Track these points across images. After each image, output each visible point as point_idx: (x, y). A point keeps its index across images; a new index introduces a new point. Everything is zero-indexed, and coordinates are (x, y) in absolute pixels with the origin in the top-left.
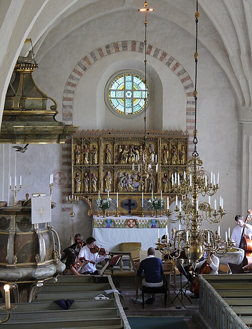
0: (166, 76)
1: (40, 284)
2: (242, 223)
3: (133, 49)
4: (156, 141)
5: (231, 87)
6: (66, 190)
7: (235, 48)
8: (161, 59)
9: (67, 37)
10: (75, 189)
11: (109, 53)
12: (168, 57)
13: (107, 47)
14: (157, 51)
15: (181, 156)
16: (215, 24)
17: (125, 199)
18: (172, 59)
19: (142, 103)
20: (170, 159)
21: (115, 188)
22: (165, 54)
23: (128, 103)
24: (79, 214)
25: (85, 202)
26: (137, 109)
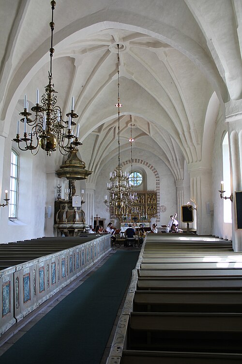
0: (148, 171)
1: (76, 230)
2: (173, 219)
3: (136, 162)
4: (144, 195)
5: (172, 174)
6: (112, 214)
7: (172, 159)
8: (146, 165)
9: (112, 158)
10: (115, 213)
11: (127, 163)
12: (148, 164)
13: (126, 161)
14: (144, 162)
15: (154, 200)
16: (164, 150)
17: (133, 217)
18: (150, 165)
19: (141, 182)
20: (150, 202)
21: (130, 212)
22: (147, 163)
23: (135, 182)
24: (117, 223)
25: (119, 218)
26: (139, 184)
